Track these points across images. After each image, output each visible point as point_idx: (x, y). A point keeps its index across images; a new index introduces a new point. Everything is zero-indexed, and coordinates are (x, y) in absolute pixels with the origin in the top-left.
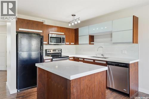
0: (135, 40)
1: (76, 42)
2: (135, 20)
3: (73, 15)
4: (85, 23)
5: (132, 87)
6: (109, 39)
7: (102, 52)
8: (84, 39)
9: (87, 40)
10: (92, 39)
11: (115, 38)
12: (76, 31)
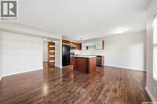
0: (103, 49)
1: (80, 49)
2: (103, 42)
3: (81, 39)
4: (86, 41)
5: (102, 65)
6: (94, 48)
7: (91, 53)
8: (84, 47)
9: (86, 48)
10: (87, 47)
11: (97, 48)
12: (80, 44)
